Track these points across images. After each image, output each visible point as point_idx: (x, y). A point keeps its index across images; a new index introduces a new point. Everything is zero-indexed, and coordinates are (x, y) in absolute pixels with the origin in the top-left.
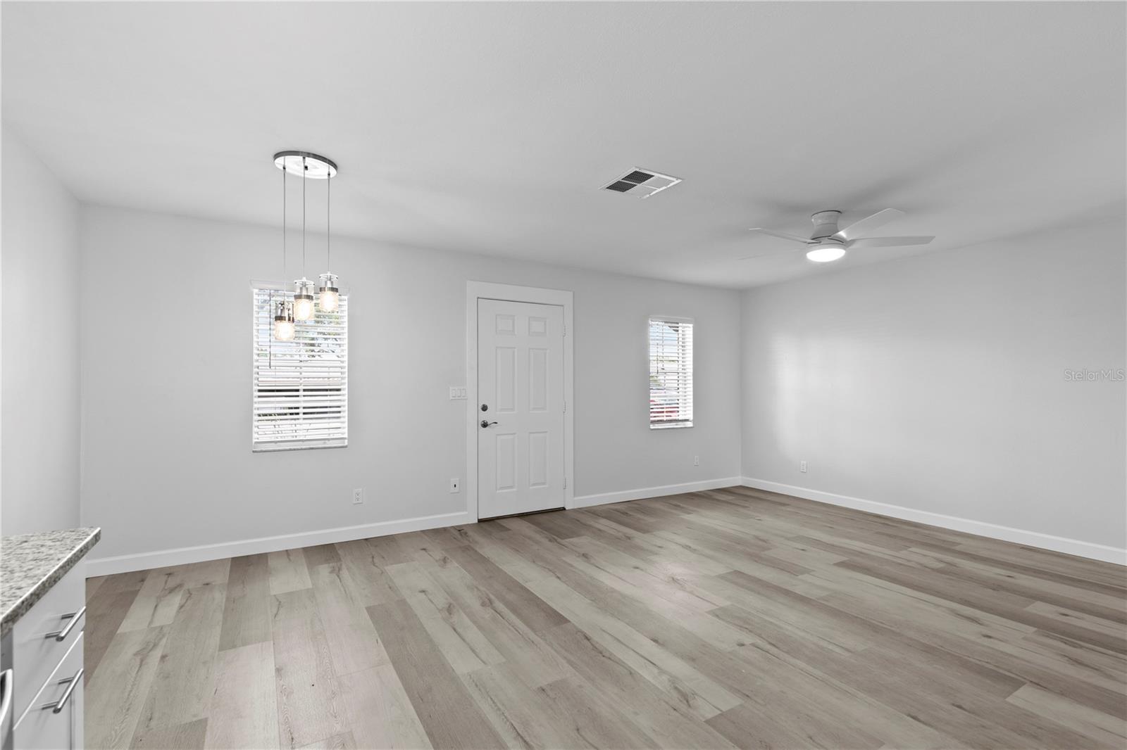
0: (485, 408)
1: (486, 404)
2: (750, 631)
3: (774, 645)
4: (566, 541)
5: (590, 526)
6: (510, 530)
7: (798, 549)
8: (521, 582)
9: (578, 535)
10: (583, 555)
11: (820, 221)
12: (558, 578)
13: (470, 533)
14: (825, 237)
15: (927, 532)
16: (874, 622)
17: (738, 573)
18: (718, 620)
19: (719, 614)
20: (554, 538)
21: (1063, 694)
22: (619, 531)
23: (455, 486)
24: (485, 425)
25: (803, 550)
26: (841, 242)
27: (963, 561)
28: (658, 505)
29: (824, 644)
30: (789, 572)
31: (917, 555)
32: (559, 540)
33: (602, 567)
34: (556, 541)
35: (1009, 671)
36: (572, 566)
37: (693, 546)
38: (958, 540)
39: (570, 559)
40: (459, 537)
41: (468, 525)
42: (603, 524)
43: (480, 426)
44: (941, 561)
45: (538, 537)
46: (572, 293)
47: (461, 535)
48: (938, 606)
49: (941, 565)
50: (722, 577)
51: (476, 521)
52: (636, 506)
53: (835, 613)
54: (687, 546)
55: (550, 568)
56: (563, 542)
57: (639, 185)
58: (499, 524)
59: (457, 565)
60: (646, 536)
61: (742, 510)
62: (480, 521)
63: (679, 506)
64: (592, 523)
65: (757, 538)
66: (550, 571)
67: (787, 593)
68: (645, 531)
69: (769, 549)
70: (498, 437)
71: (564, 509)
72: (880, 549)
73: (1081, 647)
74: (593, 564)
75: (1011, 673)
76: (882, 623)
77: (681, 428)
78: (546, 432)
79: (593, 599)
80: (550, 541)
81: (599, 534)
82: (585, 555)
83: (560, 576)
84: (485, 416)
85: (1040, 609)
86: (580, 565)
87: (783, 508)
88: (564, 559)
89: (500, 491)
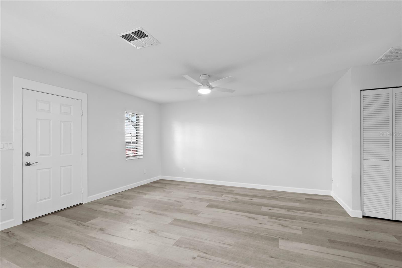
0: (28, 155)
1: (28, 152)
2: (194, 249)
3: (206, 253)
4: (88, 223)
5: (99, 211)
6: (48, 224)
7: (192, 203)
8: (63, 260)
9: (95, 218)
10: (100, 229)
11: (203, 78)
12: (89, 249)
13: (17, 233)
14: (205, 84)
15: (224, 188)
16: (230, 228)
17: (176, 220)
18: (179, 248)
19: (178, 244)
20: (80, 223)
21: (288, 240)
22: (116, 211)
23: (3, 205)
24: (28, 164)
25: (194, 203)
26: (211, 87)
27: (239, 197)
28: (130, 193)
29: (222, 245)
30: (194, 214)
31: (227, 197)
32: (84, 223)
33: (113, 235)
34: (81, 224)
35: (273, 236)
36: (95, 238)
37: (154, 211)
38: (233, 189)
39: (92, 234)
40: (8, 238)
41: (15, 227)
42: (106, 208)
43: (24, 165)
44: (233, 198)
45: (68, 224)
46: (87, 94)
47: (9, 236)
48: (242, 216)
49: (234, 200)
50: (171, 224)
51: (22, 223)
52: (120, 195)
53: (218, 229)
54: (151, 211)
55: (82, 243)
56: (86, 224)
57: (139, 40)
58: (40, 221)
59: (7, 262)
60: (130, 211)
61: (165, 189)
62: (24, 222)
63: (140, 192)
64: (100, 209)
65: (176, 201)
66: (82, 245)
67: (198, 224)
68: (129, 208)
69: (182, 205)
70: (38, 171)
71: (82, 204)
72: (216, 197)
73: (280, 220)
74: (108, 234)
75: (274, 236)
76: (233, 228)
77: (139, 158)
78: (71, 165)
79: (114, 256)
80: (78, 225)
81: (105, 214)
82: (101, 230)
83: (89, 247)
84: (27, 159)
85: (264, 209)
86: (100, 236)
87: (179, 186)
88: (89, 235)
89: (39, 202)
